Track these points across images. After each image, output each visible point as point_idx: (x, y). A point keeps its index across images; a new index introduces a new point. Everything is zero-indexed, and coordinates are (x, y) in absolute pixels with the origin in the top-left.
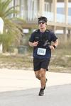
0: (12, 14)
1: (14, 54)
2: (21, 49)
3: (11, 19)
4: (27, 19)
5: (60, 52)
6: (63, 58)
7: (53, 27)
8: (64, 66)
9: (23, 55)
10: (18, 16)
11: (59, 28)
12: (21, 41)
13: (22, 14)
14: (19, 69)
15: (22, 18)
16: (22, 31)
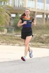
0: (3, 2)
1: (4, 33)
2: (10, 29)
3: (2, 6)
4: (15, 6)
5: (40, 32)
6: (42, 37)
7: (34, 12)
8: (43, 43)
9: (11, 34)
10: (7, 4)
11: (39, 13)
12: (10, 23)
13: (11, 2)
14: (8, 45)
15: (10, 5)
16: (10, 15)
